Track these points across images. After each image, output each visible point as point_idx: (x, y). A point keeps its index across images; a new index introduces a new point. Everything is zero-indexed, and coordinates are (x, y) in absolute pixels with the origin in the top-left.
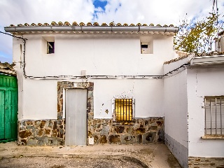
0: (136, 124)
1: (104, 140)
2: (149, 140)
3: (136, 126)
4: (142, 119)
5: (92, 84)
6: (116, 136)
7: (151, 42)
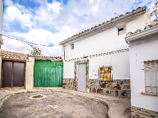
0: (114, 83)
1: (94, 91)
2: (124, 95)
3: (114, 84)
4: (119, 80)
5: (88, 61)
6: (101, 90)
7: (125, 26)
